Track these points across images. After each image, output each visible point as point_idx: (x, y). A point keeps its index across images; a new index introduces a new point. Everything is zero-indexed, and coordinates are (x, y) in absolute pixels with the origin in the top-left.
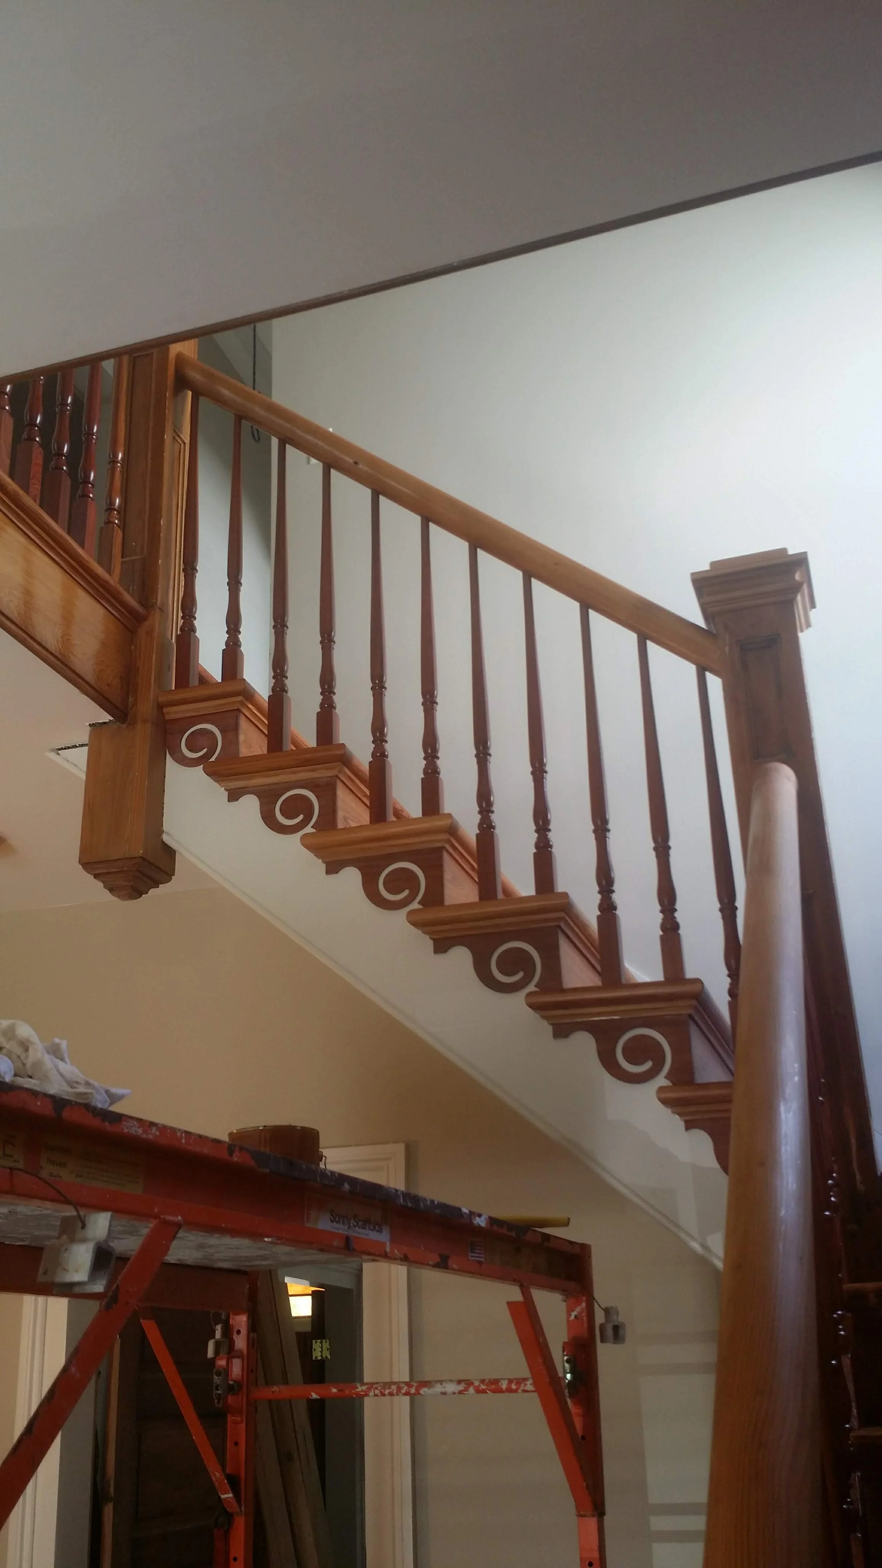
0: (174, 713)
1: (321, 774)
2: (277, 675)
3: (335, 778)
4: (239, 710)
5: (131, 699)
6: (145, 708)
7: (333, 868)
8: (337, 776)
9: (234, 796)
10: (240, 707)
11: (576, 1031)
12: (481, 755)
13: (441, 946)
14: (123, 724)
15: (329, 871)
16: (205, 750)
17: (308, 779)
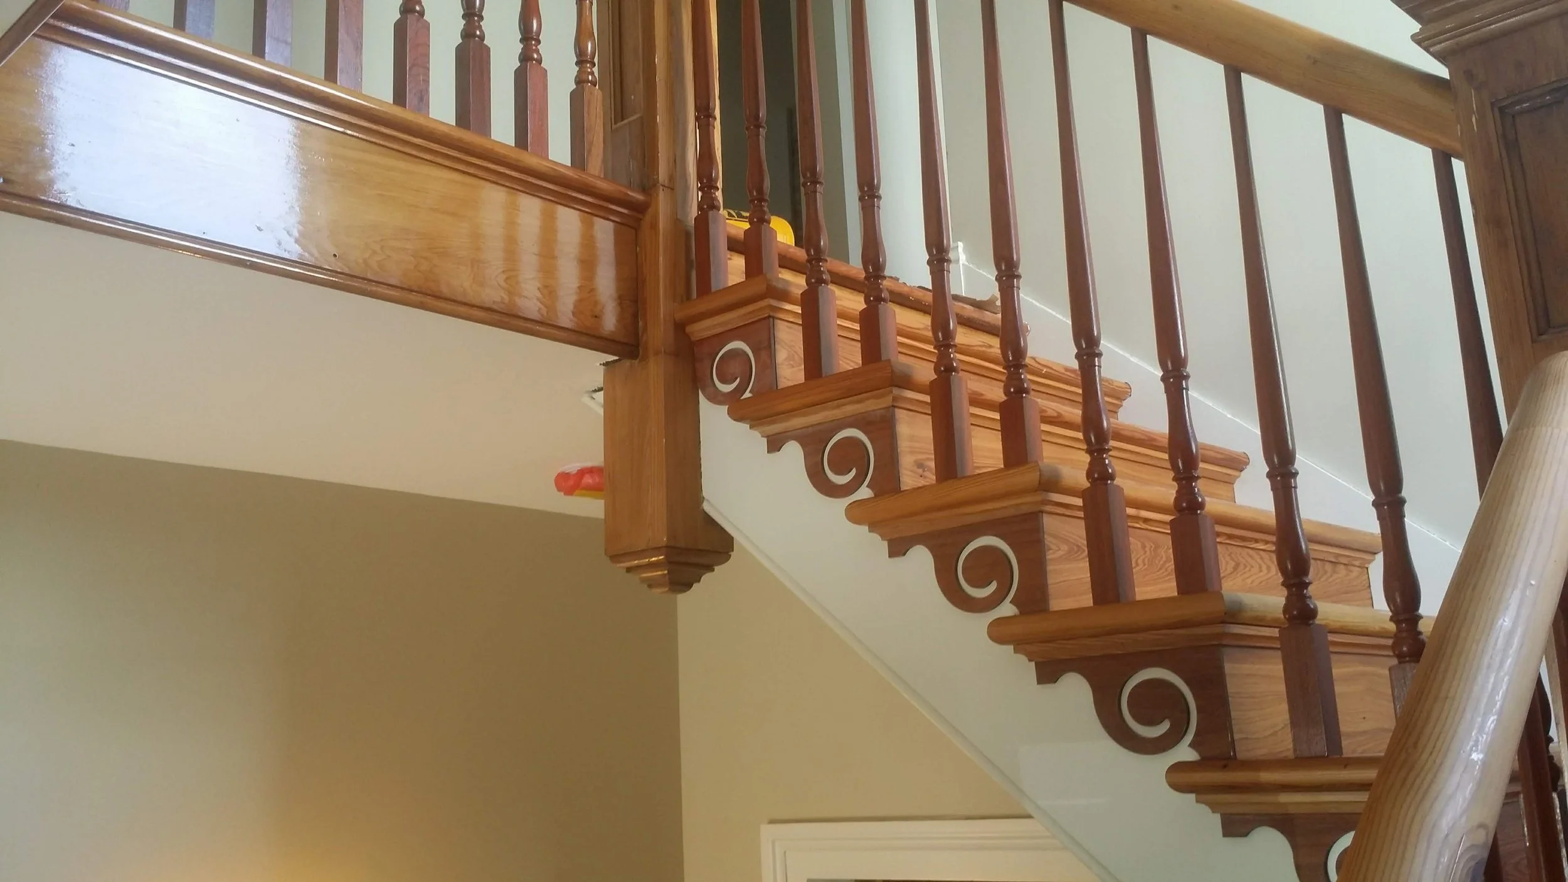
0: (701, 329)
1: (871, 405)
2: (812, 260)
3: (891, 409)
4: (769, 317)
5: (641, 324)
6: (658, 333)
7: (898, 549)
8: (894, 406)
9: (775, 444)
10: (772, 314)
11: (1256, 827)
12: (1085, 357)
13: (1048, 673)
14: (636, 359)
15: (893, 553)
16: (738, 380)
17: (857, 414)
